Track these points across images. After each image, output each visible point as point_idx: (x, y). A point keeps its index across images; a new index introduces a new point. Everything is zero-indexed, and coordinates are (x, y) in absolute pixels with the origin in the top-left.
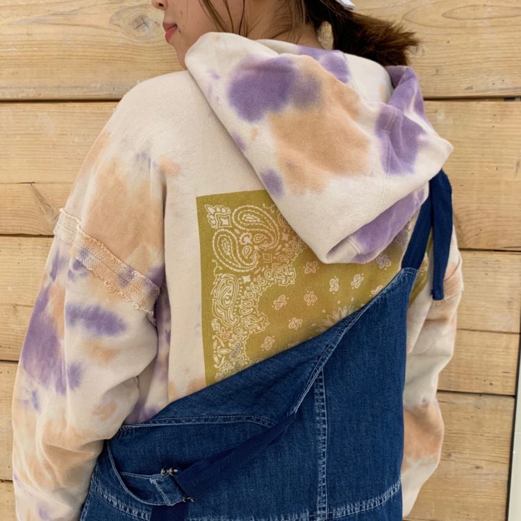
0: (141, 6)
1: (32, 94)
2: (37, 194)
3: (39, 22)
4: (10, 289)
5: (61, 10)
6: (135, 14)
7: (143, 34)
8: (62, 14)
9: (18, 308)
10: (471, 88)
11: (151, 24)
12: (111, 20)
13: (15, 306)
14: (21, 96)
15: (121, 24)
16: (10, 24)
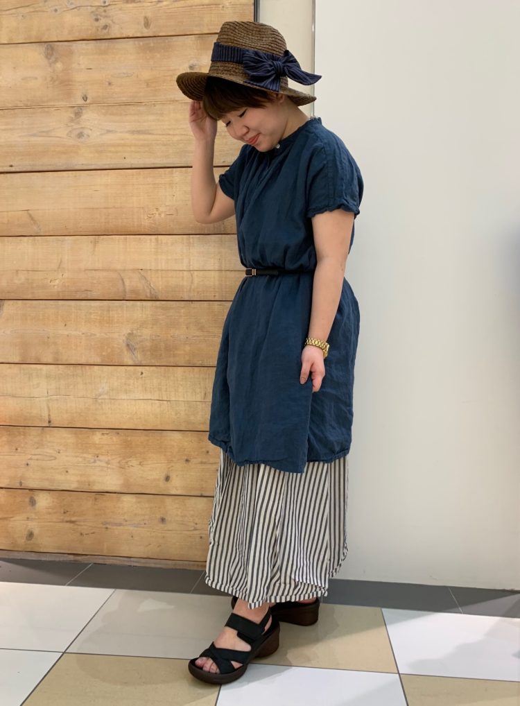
0: (82, 128)
1: (29, 169)
2: (30, 216)
3: (34, 135)
4: (15, 262)
5: (44, 130)
6: (78, 131)
7: (82, 140)
8: (43, 132)
9: (19, 272)
10: (224, 162)
11: (85, 136)
12: (67, 134)
13: (17, 271)
14: (24, 170)
15: (72, 136)
16: (20, 137)
